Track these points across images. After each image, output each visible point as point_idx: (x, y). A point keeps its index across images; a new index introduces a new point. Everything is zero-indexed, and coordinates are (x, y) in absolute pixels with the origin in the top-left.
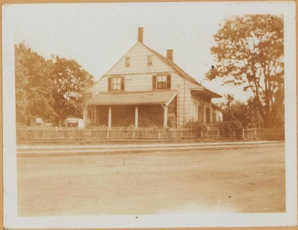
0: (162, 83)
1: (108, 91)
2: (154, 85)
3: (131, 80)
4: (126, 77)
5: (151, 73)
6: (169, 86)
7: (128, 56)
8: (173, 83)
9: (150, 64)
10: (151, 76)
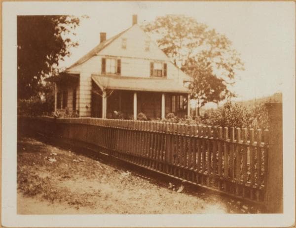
1: (102, 73)
2: (152, 71)
5: (148, 59)
9: (147, 49)
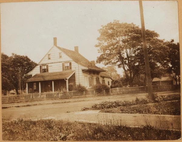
0: (67, 67)
1: (40, 73)
2: (63, 68)
3: (52, 66)
4: (49, 65)
5: (61, 62)
6: (71, 68)
7: (49, 53)
8: (72, 67)
9: (61, 57)
10: (61, 64)
